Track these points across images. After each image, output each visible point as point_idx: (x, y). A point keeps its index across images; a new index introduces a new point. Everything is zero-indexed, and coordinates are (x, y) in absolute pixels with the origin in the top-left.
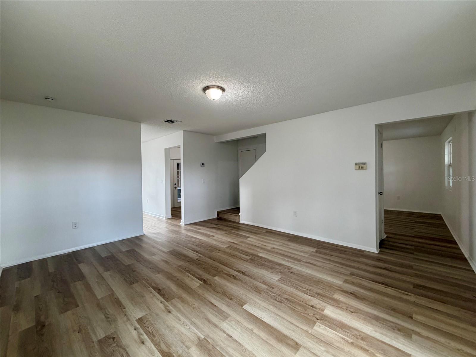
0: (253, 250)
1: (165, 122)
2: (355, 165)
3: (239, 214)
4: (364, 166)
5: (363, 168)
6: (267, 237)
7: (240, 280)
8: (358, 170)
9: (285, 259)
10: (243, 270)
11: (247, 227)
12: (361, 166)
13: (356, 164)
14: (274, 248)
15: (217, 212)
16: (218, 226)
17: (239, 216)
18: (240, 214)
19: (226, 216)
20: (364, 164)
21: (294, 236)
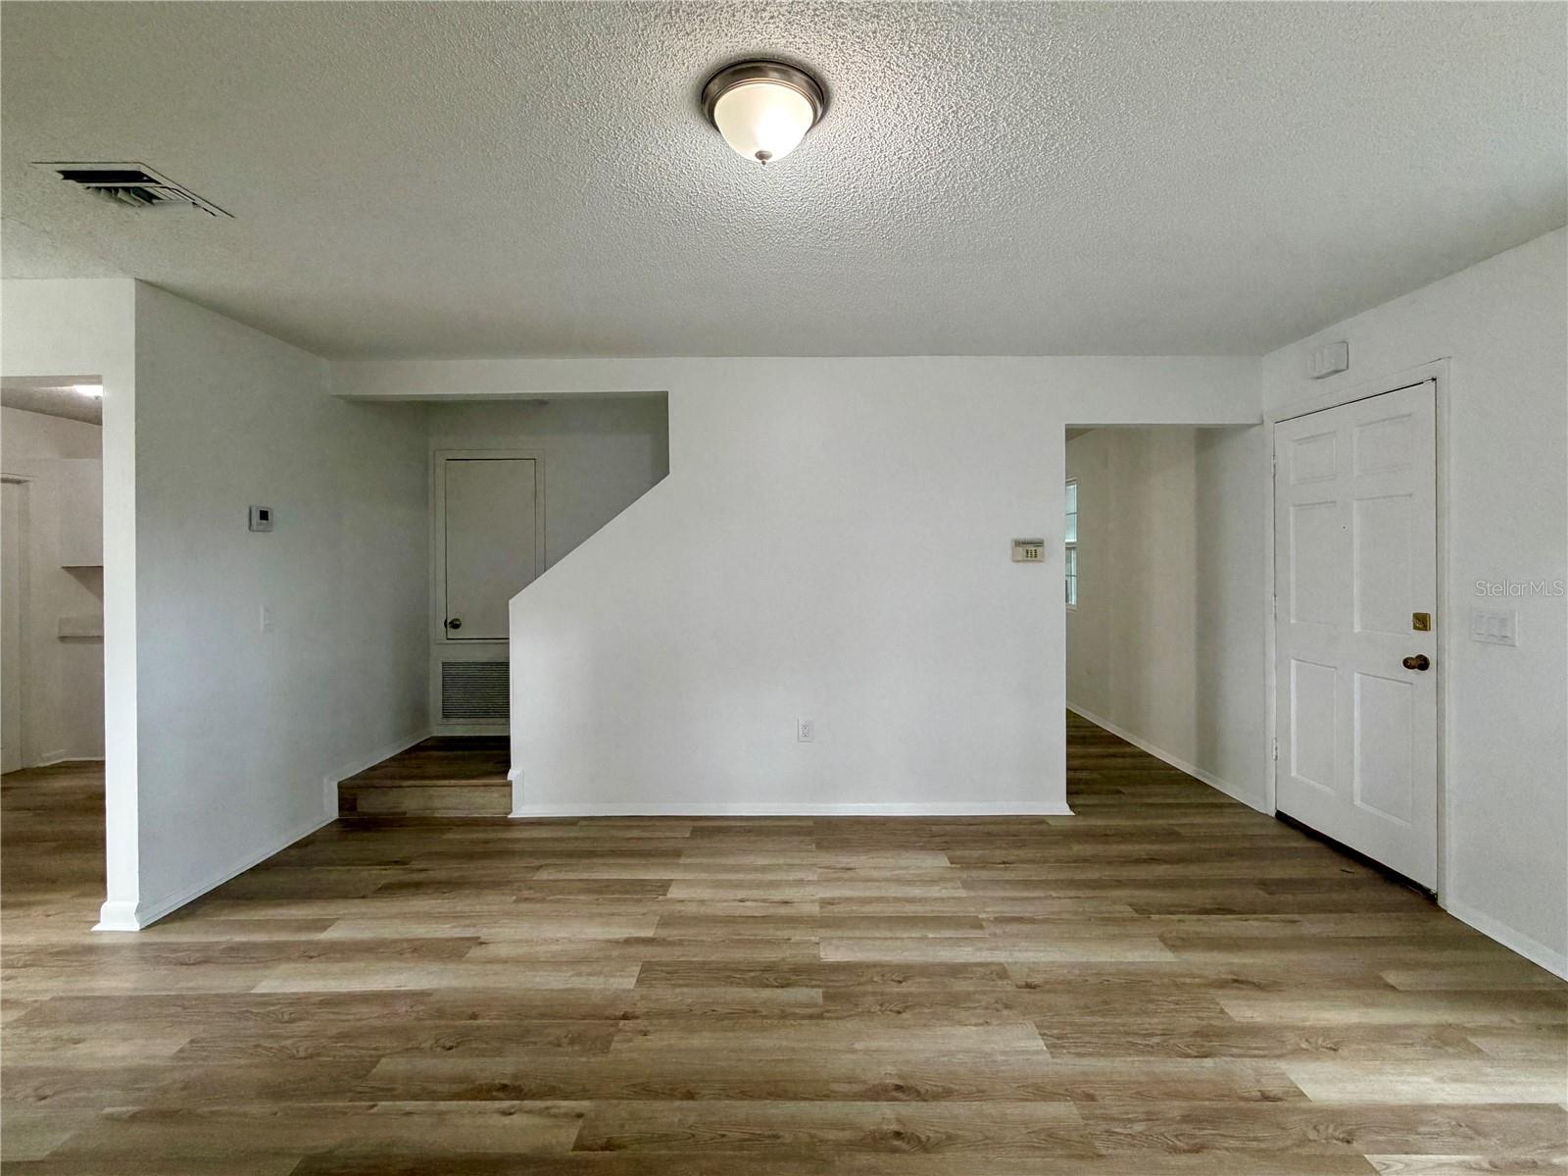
0: (769, 942)
1: (68, 175)
2: (1016, 545)
3: (506, 772)
4: (1039, 550)
5: (1036, 556)
6: (730, 861)
7: (951, 1139)
8: (1024, 561)
9: (930, 936)
10: (886, 1072)
11: (573, 832)
12: (1030, 549)
13: (1018, 543)
14: (830, 902)
15: (340, 786)
16: (415, 865)
17: (509, 785)
18: (512, 775)
19: (412, 800)
20: (1039, 543)
21: (811, 823)
